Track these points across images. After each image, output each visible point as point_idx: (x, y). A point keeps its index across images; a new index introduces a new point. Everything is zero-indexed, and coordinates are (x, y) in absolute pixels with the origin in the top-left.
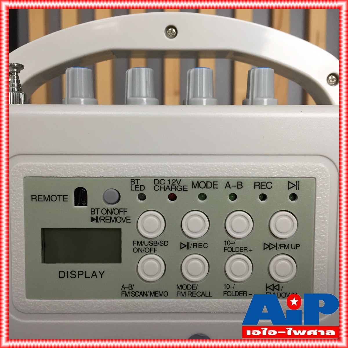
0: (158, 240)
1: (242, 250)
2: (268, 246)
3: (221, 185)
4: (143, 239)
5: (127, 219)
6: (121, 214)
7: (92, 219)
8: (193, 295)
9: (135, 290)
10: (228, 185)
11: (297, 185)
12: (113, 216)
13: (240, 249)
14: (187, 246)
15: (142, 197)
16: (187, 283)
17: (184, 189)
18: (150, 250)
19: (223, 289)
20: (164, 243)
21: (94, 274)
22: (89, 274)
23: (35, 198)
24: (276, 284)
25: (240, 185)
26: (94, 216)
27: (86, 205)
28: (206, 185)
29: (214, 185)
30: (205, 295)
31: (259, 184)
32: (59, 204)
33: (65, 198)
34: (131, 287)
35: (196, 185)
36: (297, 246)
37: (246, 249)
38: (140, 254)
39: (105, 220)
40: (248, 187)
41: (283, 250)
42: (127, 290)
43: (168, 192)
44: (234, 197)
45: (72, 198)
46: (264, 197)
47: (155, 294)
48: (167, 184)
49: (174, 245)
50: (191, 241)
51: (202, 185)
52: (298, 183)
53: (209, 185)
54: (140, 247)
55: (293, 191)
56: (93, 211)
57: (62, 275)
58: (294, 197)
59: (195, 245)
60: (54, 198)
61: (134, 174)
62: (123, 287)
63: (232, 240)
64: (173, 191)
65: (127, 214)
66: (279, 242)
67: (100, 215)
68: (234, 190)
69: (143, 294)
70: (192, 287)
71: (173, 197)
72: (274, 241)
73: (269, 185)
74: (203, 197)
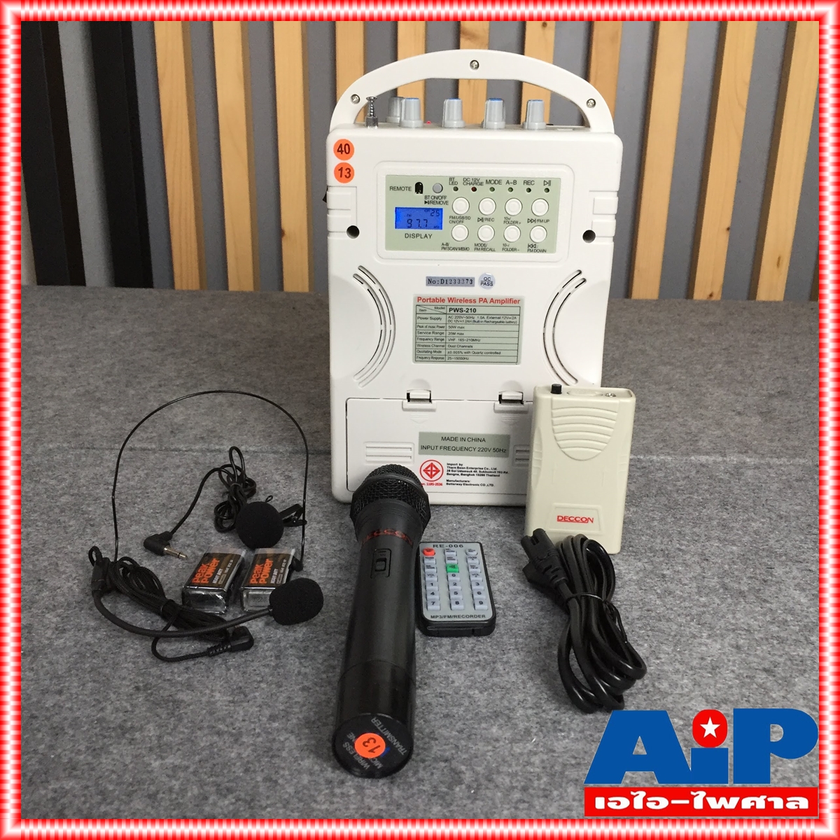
0: (464, 216)
1: (515, 223)
2: (530, 221)
3: (504, 182)
4: (456, 215)
5: (446, 203)
6: (443, 200)
7: (426, 202)
8: (484, 250)
9: (449, 246)
10: (508, 182)
11: (549, 183)
12: (438, 200)
13: (513, 222)
14: (482, 220)
15: (456, 189)
16: (481, 242)
17: (481, 184)
18: (460, 222)
19: (502, 246)
20: (468, 218)
21: (426, 236)
22: (423, 236)
23: (392, 188)
24: (534, 244)
25: (515, 182)
26: (427, 201)
27: (422, 193)
28: (495, 182)
29: (499, 182)
30: (491, 250)
31: (527, 182)
32: (407, 192)
33: (409, 189)
34: (447, 244)
35: (489, 182)
36: (548, 221)
37: (517, 222)
38: (454, 224)
39: (433, 203)
40: (520, 183)
41: (539, 223)
42: (445, 246)
43: (472, 186)
44: (511, 190)
45: (413, 188)
46: (529, 190)
47: (462, 249)
48: (471, 181)
49: (474, 219)
50: (484, 217)
51: (493, 182)
52: (550, 181)
53: (497, 182)
54: (454, 220)
55: (547, 186)
56: (426, 197)
57: (407, 236)
58: (547, 190)
59: (487, 219)
60: (403, 189)
61: (452, 175)
62: (443, 244)
63: (509, 217)
64: (475, 186)
65: (446, 200)
66: (537, 218)
67: (430, 199)
68: (512, 186)
69: (454, 249)
70: (484, 245)
71: (474, 189)
72: (534, 218)
73: (533, 183)
74: (493, 189)
